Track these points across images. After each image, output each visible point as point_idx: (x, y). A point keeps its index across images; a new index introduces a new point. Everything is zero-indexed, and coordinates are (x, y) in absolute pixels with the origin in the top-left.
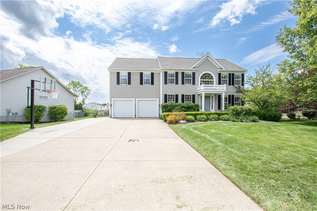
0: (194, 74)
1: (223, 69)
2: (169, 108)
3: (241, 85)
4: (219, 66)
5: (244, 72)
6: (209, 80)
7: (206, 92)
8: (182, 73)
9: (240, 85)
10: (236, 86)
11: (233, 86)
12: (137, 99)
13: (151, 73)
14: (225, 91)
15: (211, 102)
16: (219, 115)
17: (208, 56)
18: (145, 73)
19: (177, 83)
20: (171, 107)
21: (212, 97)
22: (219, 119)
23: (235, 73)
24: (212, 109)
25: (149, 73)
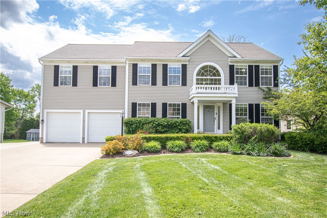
0: (184, 67)
1: (237, 57)
2: (134, 126)
3: (273, 86)
4: (230, 52)
5: (278, 61)
6: (213, 77)
7: (200, 99)
8: (164, 65)
9: (271, 85)
10: (264, 87)
11: (257, 88)
12: (87, 111)
13: (112, 67)
14: (237, 96)
15: (216, 116)
16: (211, 140)
17: (209, 36)
18: (101, 67)
19: (154, 83)
20: (138, 124)
21: (219, 107)
22: (209, 148)
23: (260, 65)
24: (219, 128)
25: (109, 67)
